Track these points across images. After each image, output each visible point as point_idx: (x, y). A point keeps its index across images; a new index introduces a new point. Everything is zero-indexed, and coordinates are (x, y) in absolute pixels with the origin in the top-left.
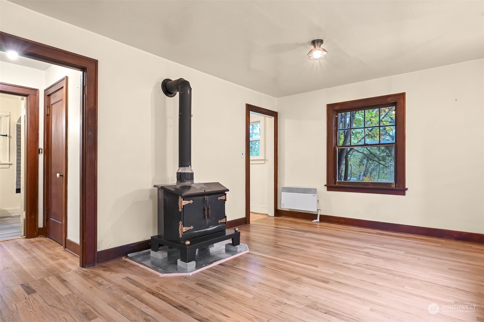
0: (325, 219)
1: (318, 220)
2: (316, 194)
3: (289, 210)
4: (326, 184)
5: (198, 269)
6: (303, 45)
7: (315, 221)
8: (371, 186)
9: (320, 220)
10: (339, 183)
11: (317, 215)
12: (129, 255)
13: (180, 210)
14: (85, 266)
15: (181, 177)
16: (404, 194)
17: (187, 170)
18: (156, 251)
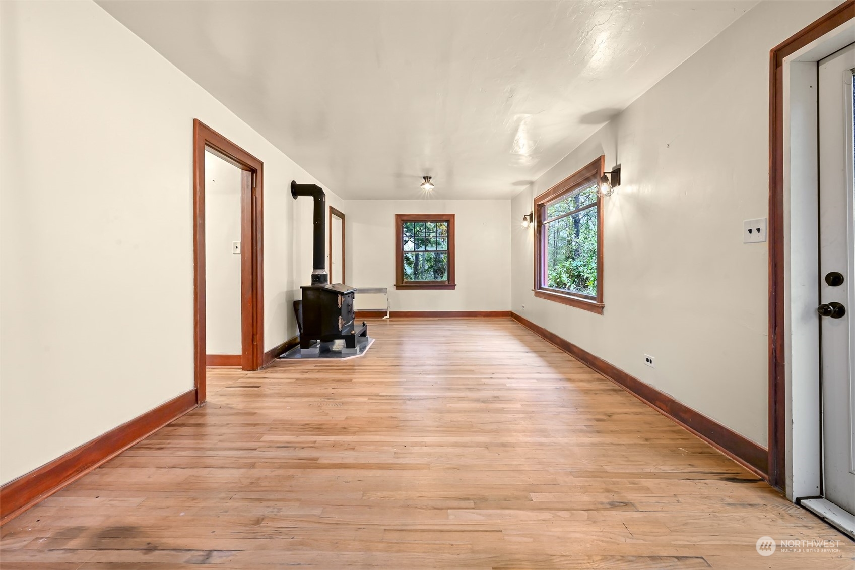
0: (394, 315)
1: (388, 316)
2: (386, 293)
3: (357, 311)
4: (395, 284)
5: (363, 351)
6: (420, 177)
7: (385, 317)
8: (431, 284)
9: (390, 316)
10: (406, 282)
11: (387, 312)
12: (281, 356)
13: (340, 306)
14: (257, 369)
15: (316, 278)
16: (454, 289)
17: (319, 272)
18: (308, 348)
